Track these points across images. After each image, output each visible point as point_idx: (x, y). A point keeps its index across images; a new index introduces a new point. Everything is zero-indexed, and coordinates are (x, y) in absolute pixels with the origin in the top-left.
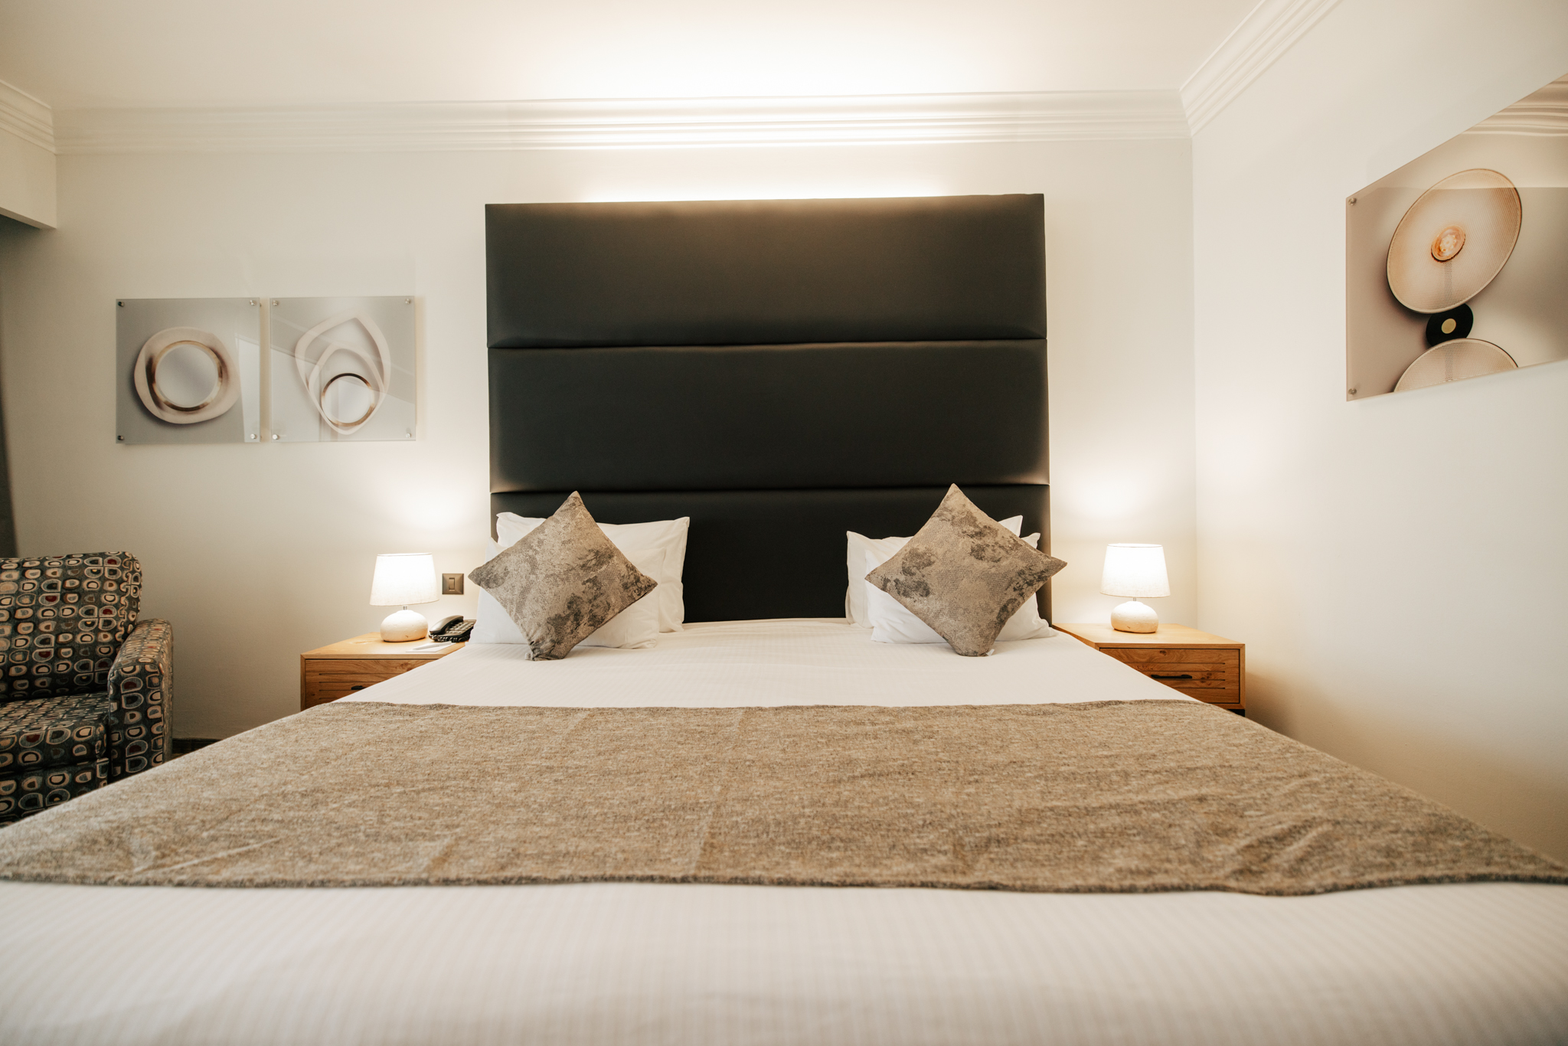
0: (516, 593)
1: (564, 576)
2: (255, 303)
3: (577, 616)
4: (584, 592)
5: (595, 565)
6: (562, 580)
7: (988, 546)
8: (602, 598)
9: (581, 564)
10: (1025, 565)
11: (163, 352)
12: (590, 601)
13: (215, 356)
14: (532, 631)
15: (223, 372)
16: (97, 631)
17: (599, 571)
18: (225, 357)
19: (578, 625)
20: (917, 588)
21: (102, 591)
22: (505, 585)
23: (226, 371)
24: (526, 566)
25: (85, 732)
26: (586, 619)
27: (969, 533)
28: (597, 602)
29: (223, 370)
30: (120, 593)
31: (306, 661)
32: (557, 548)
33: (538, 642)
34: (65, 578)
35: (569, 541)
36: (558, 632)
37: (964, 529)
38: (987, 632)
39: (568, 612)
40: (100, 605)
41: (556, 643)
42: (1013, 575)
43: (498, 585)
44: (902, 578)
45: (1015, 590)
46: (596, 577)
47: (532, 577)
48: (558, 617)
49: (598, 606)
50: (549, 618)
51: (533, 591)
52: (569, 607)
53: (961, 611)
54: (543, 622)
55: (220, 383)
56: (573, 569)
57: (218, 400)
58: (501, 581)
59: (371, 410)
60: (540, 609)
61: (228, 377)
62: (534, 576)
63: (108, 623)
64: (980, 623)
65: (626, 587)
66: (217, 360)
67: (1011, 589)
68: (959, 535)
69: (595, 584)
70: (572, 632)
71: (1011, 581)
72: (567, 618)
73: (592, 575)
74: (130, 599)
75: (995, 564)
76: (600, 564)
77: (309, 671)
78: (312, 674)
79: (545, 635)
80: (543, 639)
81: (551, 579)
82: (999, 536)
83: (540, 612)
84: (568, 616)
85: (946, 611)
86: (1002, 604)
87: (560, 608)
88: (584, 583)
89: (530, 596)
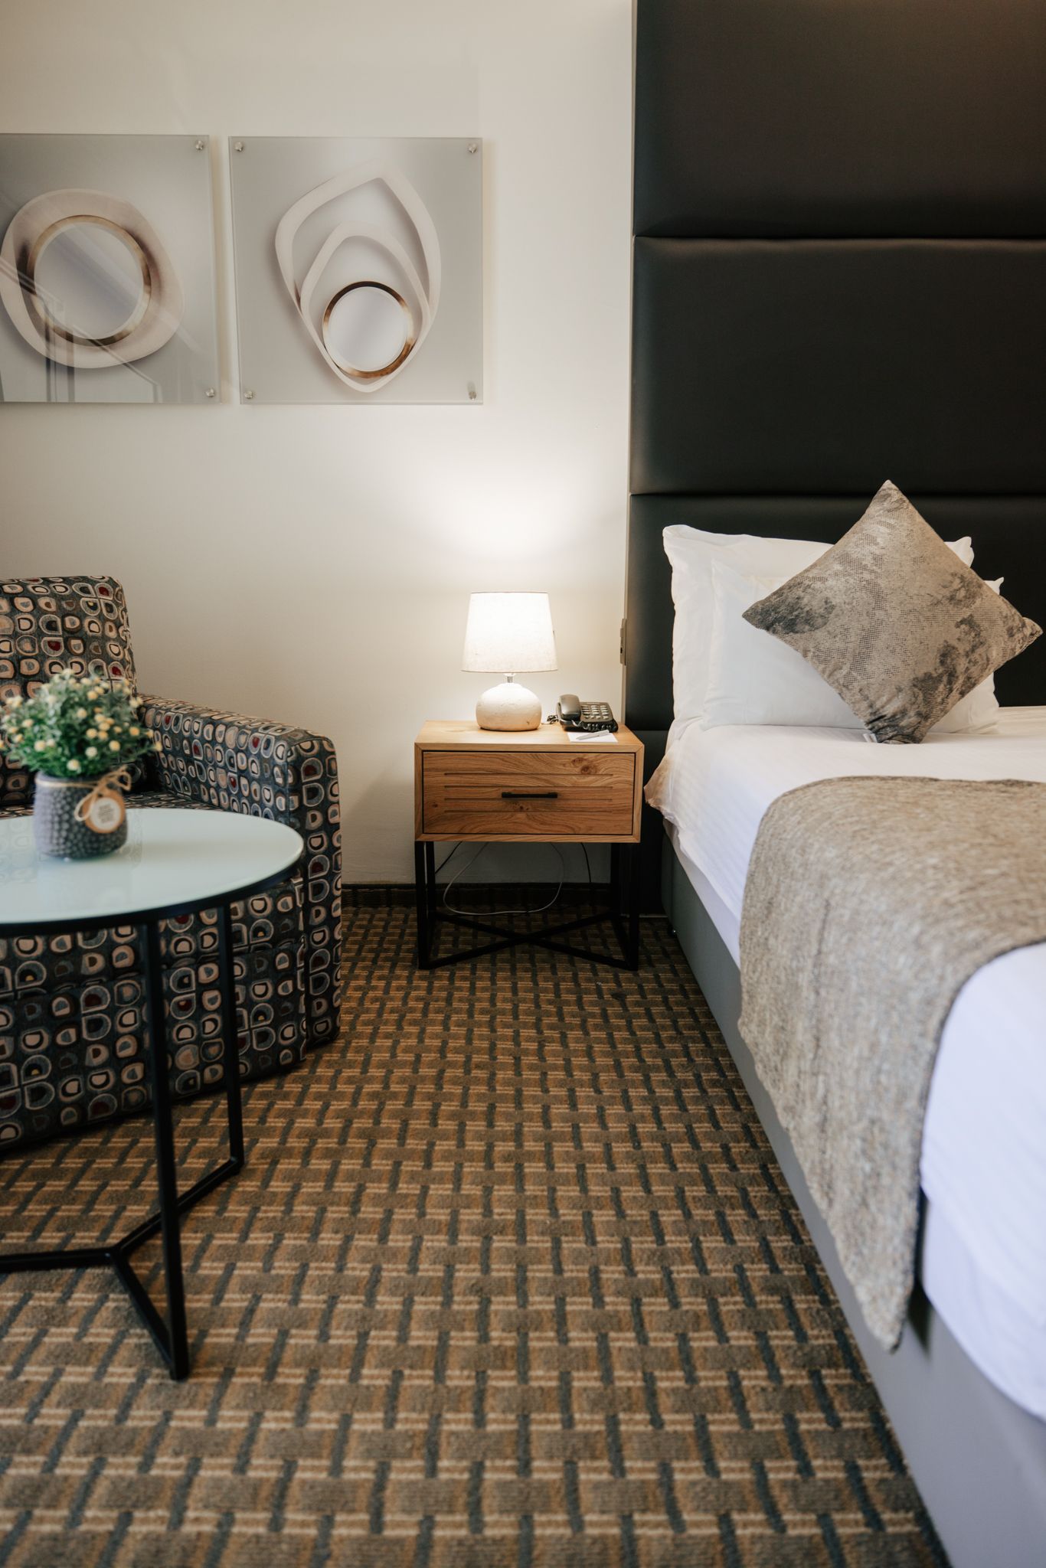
0: (853, 639)
1: (929, 614)
2: (201, 146)
3: (950, 677)
4: (959, 639)
5: (965, 597)
6: (927, 619)
9: (948, 595)
11: (43, 237)
12: (967, 655)
13: (136, 245)
14: (884, 699)
15: (152, 274)
17: (973, 606)
18: (153, 248)
19: (953, 690)
22: (830, 627)
23: (158, 274)
26: (959, 681)
28: (976, 656)
29: (151, 271)
31: (424, 752)
33: (894, 716)
36: (927, 701)
39: (941, 670)
43: (814, 628)
46: (971, 616)
47: (880, 614)
48: (928, 677)
49: (976, 663)
50: (916, 679)
51: (884, 636)
52: (942, 663)
54: (906, 684)
55: (147, 296)
56: (939, 602)
57: (146, 326)
58: (820, 620)
59: (408, 349)
60: (899, 663)
61: (160, 286)
62: (882, 612)
66: (140, 254)
69: (971, 627)
70: (943, 701)
72: (939, 678)
73: (965, 613)
76: (971, 595)
77: (429, 770)
78: (434, 773)
79: (908, 705)
80: (904, 712)
81: (911, 617)
83: (901, 669)
84: (940, 676)
87: (930, 665)
88: (958, 626)
89: (879, 643)
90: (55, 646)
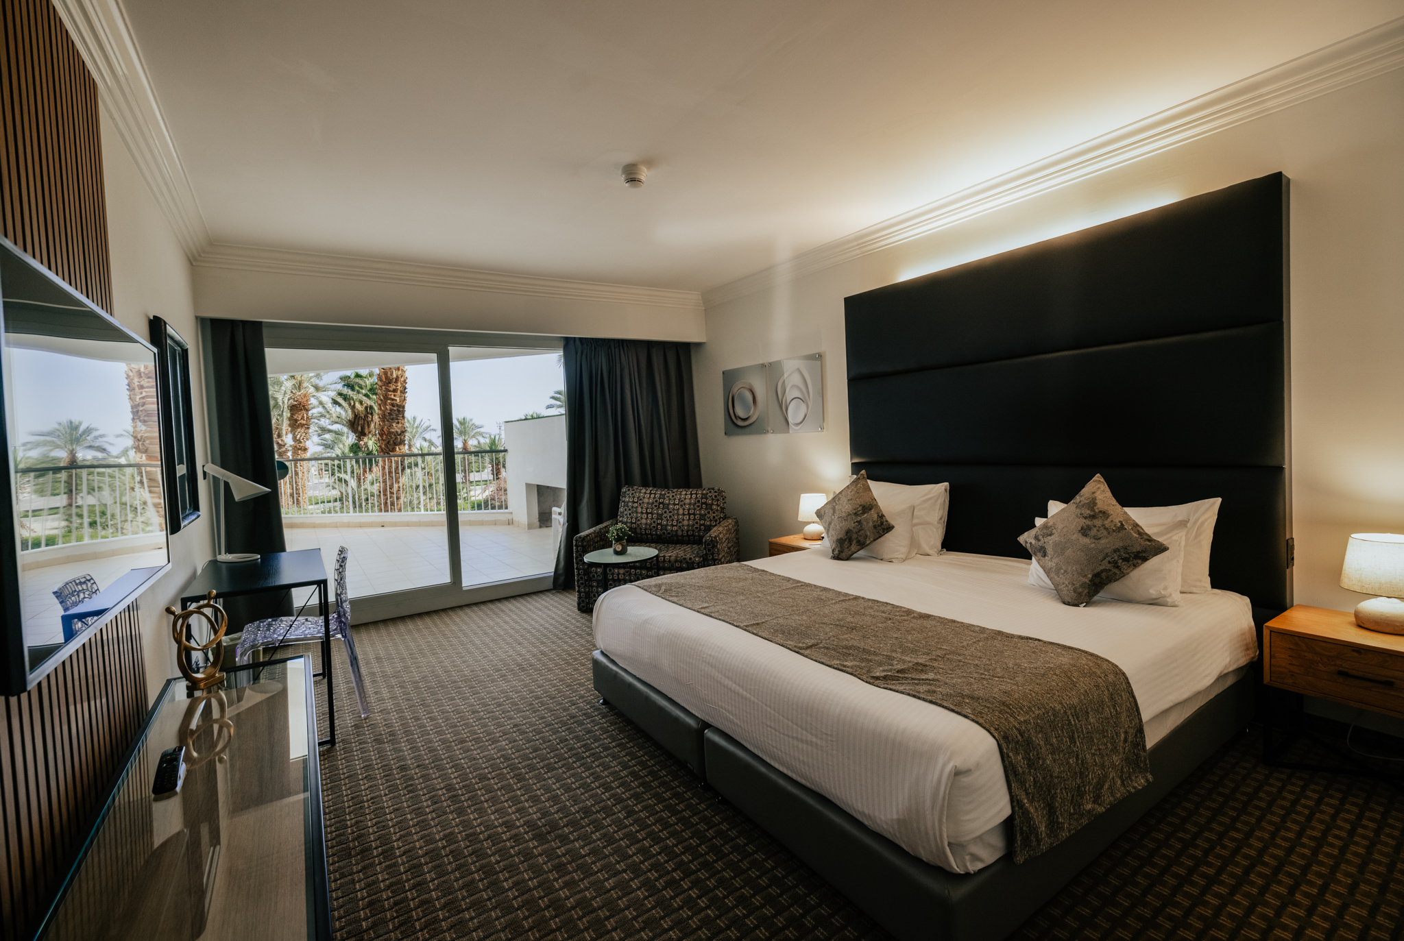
0: (829, 524)
3: (850, 540)
6: (845, 520)
7: (1095, 526)
8: (863, 532)
10: (1121, 544)
11: (736, 393)
12: (857, 533)
13: (752, 393)
14: (834, 544)
16: (711, 521)
17: (864, 516)
18: (755, 394)
19: (851, 544)
20: (1040, 551)
21: (712, 504)
23: (756, 401)
24: (831, 511)
25: (697, 559)
26: (854, 542)
27: (1085, 515)
28: (860, 534)
29: (754, 400)
30: (718, 505)
32: (845, 503)
33: (835, 549)
34: (702, 498)
35: (851, 499)
36: (841, 547)
37: (1083, 512)
38: (1080, 590)
40: (712, 510)
41: (841, 552)
42: (1109, 550)
44: (1033, 542)
45: (1109, 562)
48: (841, 539)
49: (861, 536)
53: (1062, 571)
54: (835, 540)
55: (753, 406)
57: (754, 414)
59: (806, 416)
60: (837, 533)
61: (756, 404)
62: (834, 516)
63: (714, 517)
64: (1075, 583)
65: (875, 527)
66: (753, 395)
67: (1106, 561)
68: (1077, 516)
69: (860, 523)
70: (848, 548)
71: (1107, 555)
72: (845, 540)
73: (859, 519)
74: (721, 507)
75: (1096, 541)
76: (864, 513)
80: (837, 548)
81: (841, 519)
82: (1109, 520)
84: (846, 539)
85: (1053, 570)
86: (1096, 571)
87: (842, 535)
90: (698, 506)
